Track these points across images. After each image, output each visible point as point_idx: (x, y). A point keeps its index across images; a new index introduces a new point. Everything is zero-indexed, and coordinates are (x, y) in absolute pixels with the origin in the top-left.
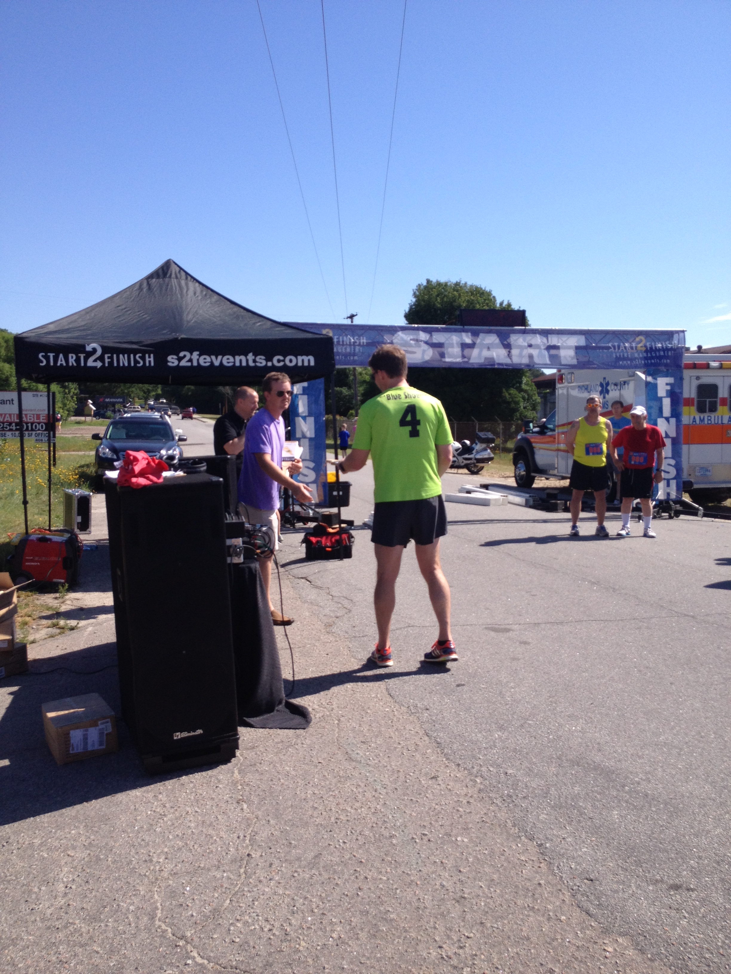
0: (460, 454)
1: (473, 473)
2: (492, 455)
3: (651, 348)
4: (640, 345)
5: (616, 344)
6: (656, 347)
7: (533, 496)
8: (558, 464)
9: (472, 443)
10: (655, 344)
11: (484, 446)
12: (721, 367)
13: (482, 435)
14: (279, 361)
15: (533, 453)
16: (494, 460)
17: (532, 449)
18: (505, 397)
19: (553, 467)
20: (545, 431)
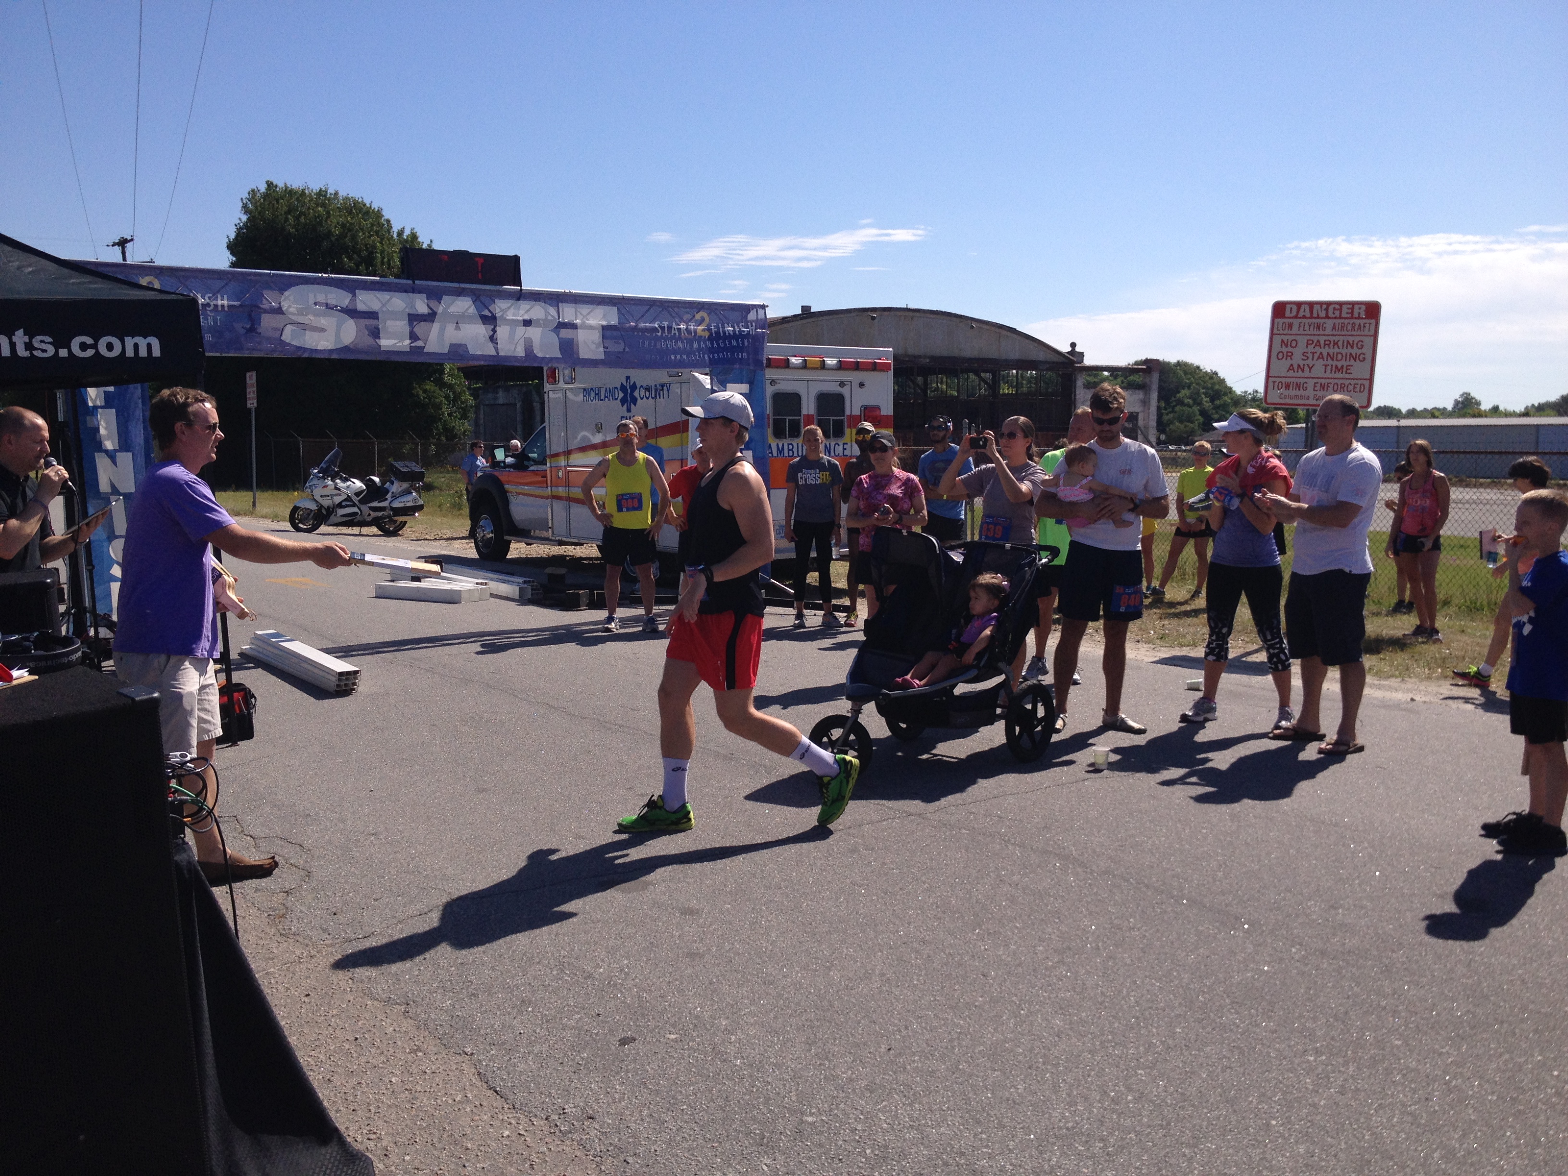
0: (364, 501)
1: (388, 533)
2: (421, 502)
3: (717, 333)
4: (700, 328)
5: (666, 324)
6: (724, 333)
7: (529, 582)
8: (552, 519)
9: (383, 482)
10: (723, 327)
11: (405, 485)
12: (805, 366)
13: (399, 465)
14: (84, 347)
15: (507, 502)
16: (425, 508)
17: (504, 494)
18: (418, 396)
19: (543, 524)
20: (526, 463)
